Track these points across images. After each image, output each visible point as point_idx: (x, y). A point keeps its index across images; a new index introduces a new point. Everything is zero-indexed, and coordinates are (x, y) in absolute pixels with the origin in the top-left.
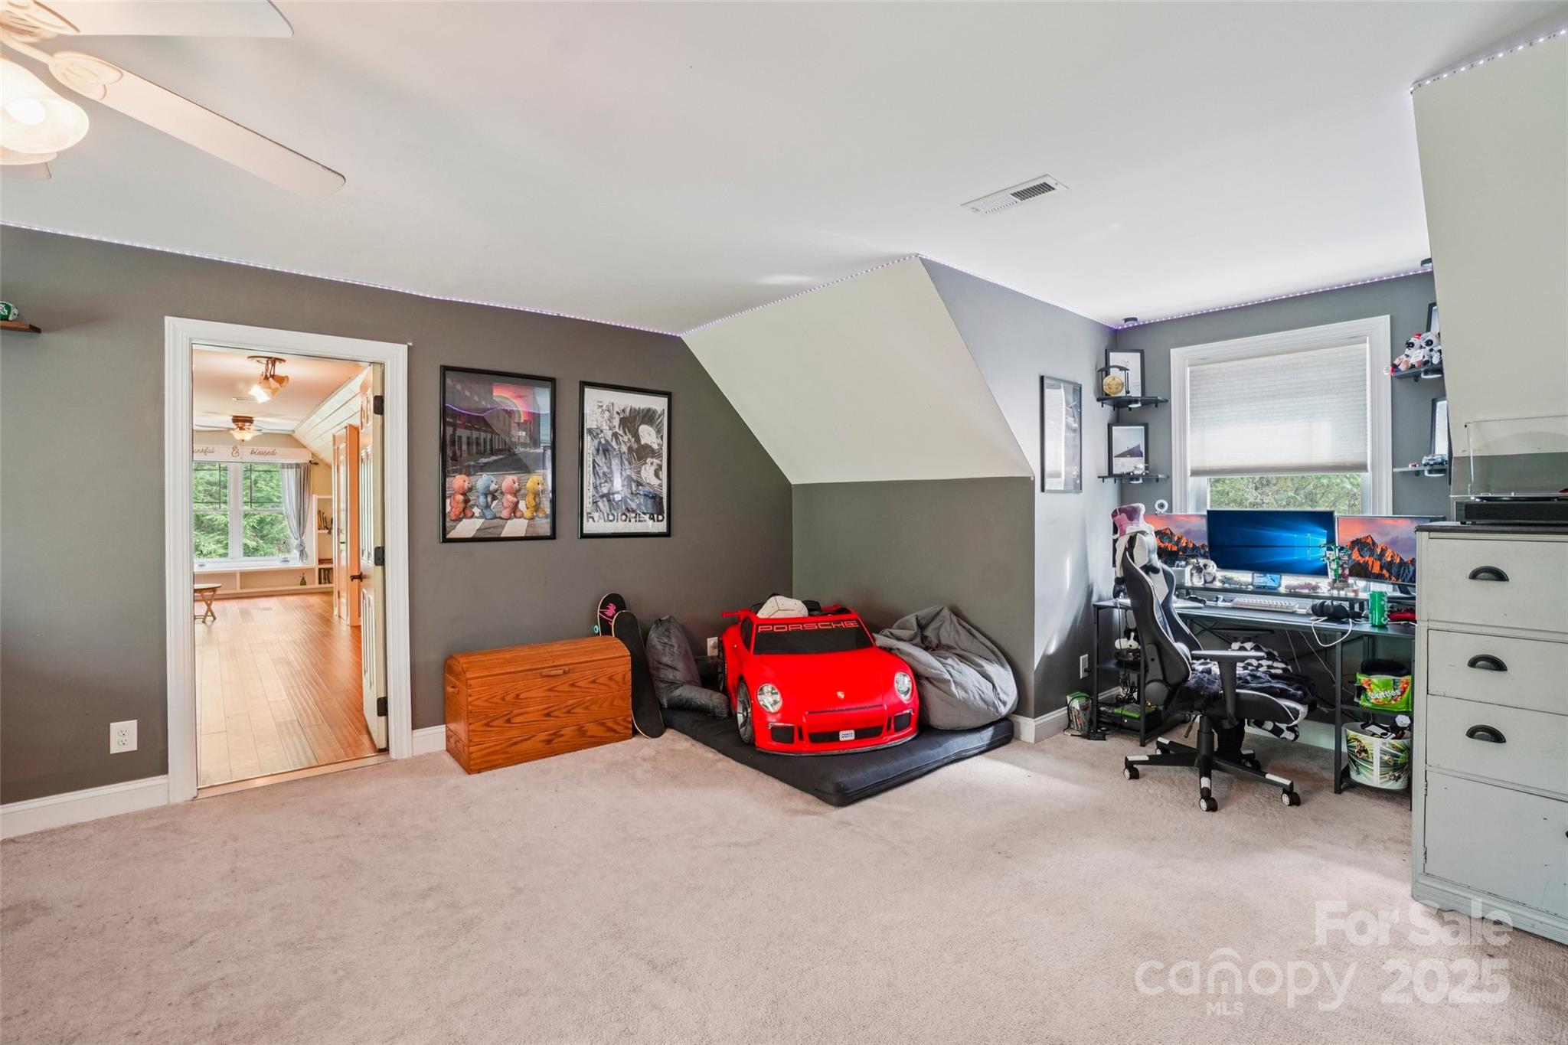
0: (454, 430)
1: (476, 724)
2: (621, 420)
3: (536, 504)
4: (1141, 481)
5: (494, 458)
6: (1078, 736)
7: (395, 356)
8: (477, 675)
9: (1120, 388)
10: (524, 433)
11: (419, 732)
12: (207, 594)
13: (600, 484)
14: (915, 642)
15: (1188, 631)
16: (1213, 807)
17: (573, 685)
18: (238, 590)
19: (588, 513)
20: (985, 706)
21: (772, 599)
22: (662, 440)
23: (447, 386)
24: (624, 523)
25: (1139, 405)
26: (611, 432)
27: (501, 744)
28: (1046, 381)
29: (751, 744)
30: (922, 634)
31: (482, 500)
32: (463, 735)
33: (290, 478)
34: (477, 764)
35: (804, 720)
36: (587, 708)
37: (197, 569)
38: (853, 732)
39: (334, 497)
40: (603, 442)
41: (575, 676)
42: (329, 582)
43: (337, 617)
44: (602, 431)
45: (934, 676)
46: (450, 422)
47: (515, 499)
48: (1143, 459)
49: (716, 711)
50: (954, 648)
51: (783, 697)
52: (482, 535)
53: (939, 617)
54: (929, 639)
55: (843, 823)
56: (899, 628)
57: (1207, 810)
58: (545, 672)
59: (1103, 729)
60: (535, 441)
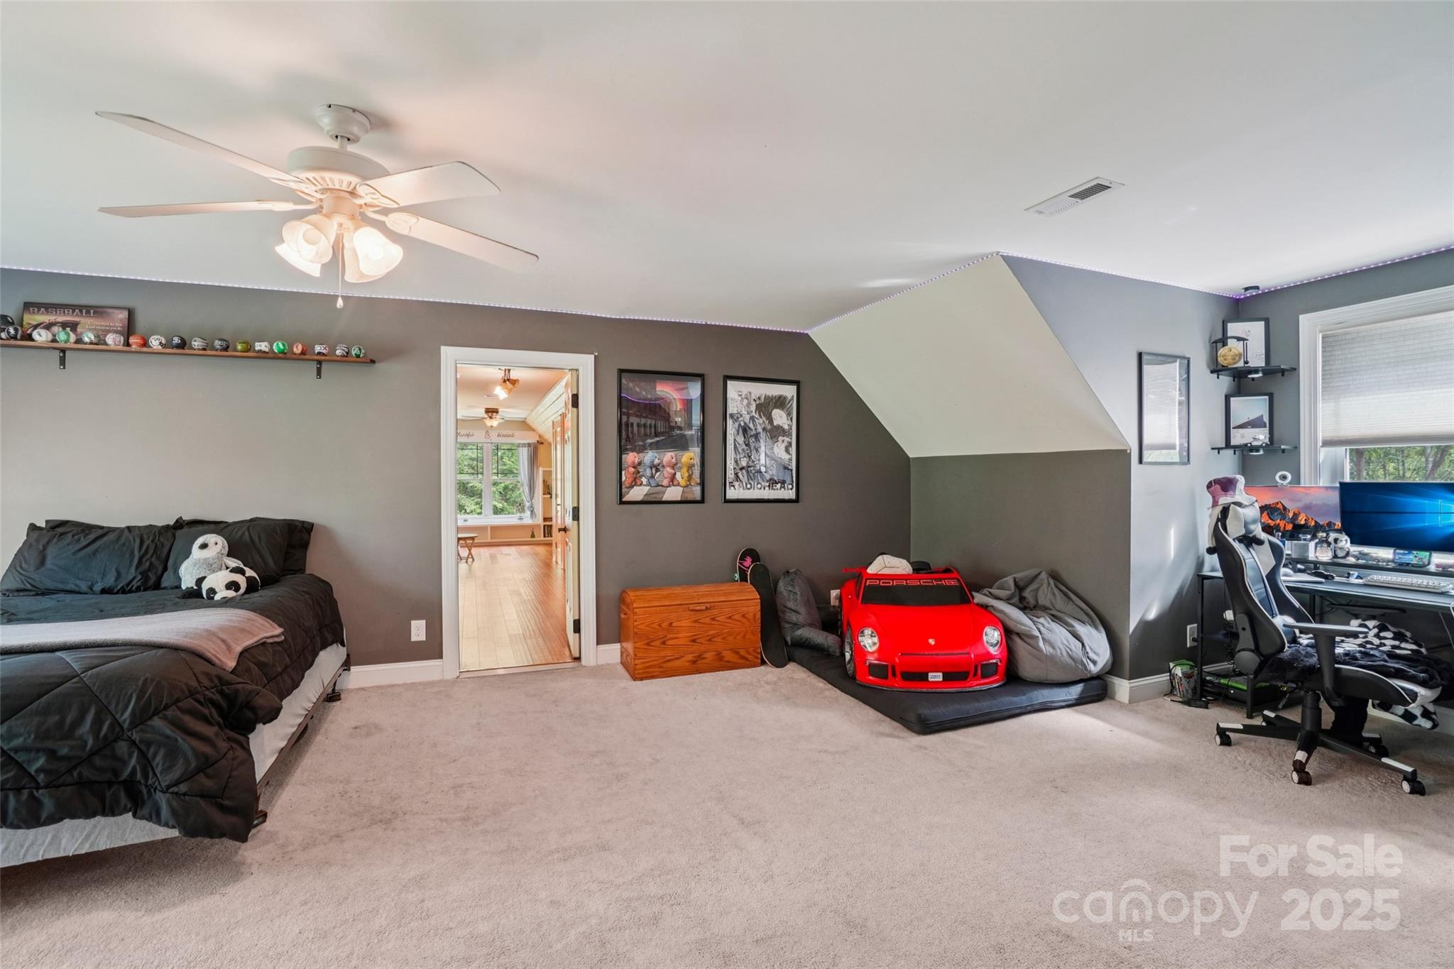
0: (628, 418)
1: (639, 644)
2: (757, 406)
3: (689, 476)
4: (1261, 452)
5: (658, 439)
6: (1179, 702)
7: (585, 362)
8: (642, 606)
9: (1237, 358)
10: (680, 419)
11: (602, 647)
12: (467, 541)
13: (740, 458)
14: (1012, 601)
15: (1297, 604)
16: (1305, 780)
17: (713, 619)
18: (489, 540)
19: (730, 483)
20: (1073, 663)
21: (880, 558)
22: (792, 421)
23: (623, 385)
24: (759, 491)
25: (1260, 375)
26: (749, 416)
27: (658, 660)
28: (1145, 358)
29: (853, 678)
30: (1020, 595)
31: (648, 472)
32: (631, 651)
33: (524, 454)
34: (639, 673)
35: (897, 660)
36: (724, 638)
37: (461, 523)
38: (941, 674)
39: (553, 469)
40: (742, 424)
41: (715, 612)
42: (551, 536)
43: (555, 563)
44: (741, 416)
45: (1023, 632)
46: (624, 412)
47: (673, 471)
48: (1266, 430)
49: (831, 650)
50: (1050, 609)
51: (880, 640)
52: (649, 499)
53: (1037, 581)
54: (1027, 600)
55: (920, 747)
56: (999, 588)
57: (1299, 783)
58: (692, 607)
59: (1209, 698)
60: (690, 426)
